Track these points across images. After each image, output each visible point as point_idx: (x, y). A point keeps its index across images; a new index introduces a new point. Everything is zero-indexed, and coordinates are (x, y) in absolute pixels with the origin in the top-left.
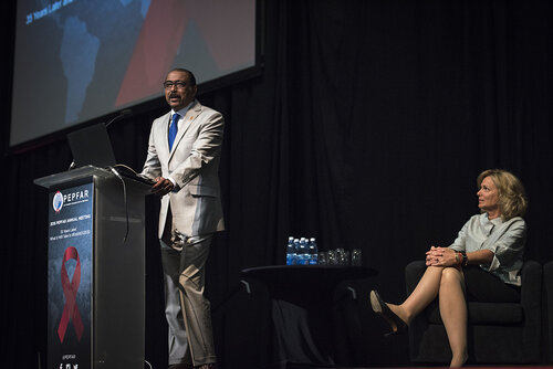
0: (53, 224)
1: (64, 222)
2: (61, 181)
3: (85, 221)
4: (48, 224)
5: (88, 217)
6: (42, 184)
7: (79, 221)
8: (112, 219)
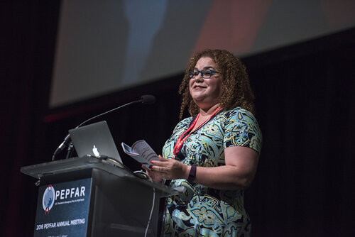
0: (40, 227)
1: (54, 225)
2: (55, 171)
3: (79, 226)
4: (34, 227)
5: (82, 221)
6: (32, 174)
7: (72, 226)
8: (113, 226)
